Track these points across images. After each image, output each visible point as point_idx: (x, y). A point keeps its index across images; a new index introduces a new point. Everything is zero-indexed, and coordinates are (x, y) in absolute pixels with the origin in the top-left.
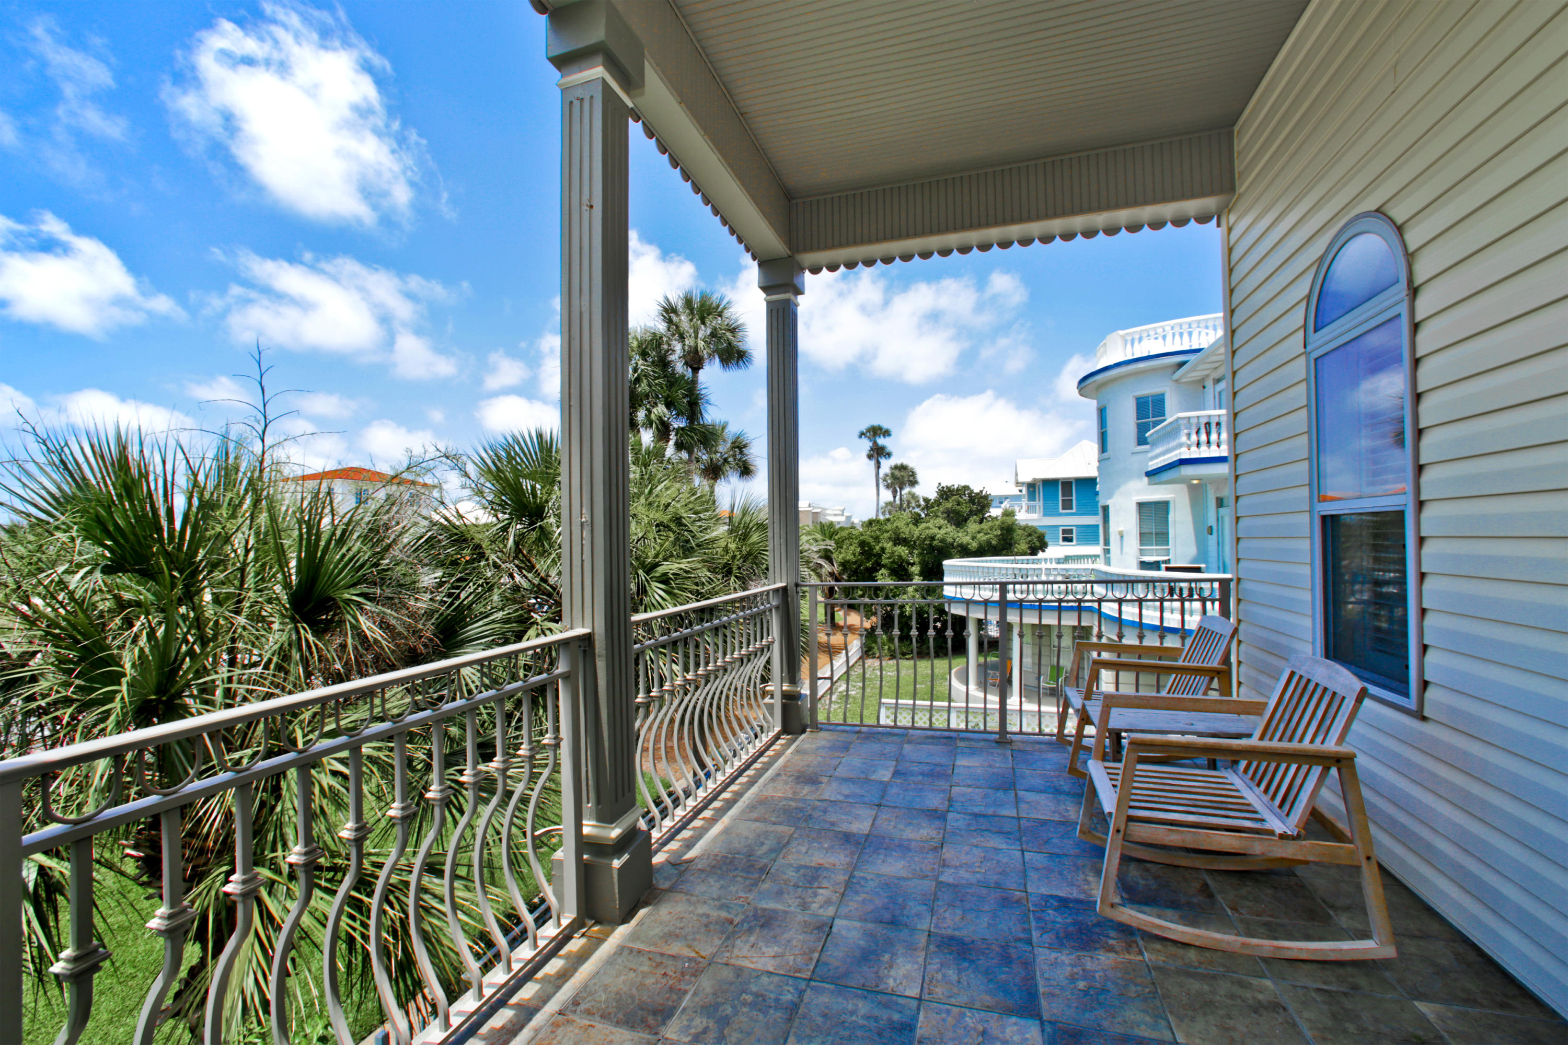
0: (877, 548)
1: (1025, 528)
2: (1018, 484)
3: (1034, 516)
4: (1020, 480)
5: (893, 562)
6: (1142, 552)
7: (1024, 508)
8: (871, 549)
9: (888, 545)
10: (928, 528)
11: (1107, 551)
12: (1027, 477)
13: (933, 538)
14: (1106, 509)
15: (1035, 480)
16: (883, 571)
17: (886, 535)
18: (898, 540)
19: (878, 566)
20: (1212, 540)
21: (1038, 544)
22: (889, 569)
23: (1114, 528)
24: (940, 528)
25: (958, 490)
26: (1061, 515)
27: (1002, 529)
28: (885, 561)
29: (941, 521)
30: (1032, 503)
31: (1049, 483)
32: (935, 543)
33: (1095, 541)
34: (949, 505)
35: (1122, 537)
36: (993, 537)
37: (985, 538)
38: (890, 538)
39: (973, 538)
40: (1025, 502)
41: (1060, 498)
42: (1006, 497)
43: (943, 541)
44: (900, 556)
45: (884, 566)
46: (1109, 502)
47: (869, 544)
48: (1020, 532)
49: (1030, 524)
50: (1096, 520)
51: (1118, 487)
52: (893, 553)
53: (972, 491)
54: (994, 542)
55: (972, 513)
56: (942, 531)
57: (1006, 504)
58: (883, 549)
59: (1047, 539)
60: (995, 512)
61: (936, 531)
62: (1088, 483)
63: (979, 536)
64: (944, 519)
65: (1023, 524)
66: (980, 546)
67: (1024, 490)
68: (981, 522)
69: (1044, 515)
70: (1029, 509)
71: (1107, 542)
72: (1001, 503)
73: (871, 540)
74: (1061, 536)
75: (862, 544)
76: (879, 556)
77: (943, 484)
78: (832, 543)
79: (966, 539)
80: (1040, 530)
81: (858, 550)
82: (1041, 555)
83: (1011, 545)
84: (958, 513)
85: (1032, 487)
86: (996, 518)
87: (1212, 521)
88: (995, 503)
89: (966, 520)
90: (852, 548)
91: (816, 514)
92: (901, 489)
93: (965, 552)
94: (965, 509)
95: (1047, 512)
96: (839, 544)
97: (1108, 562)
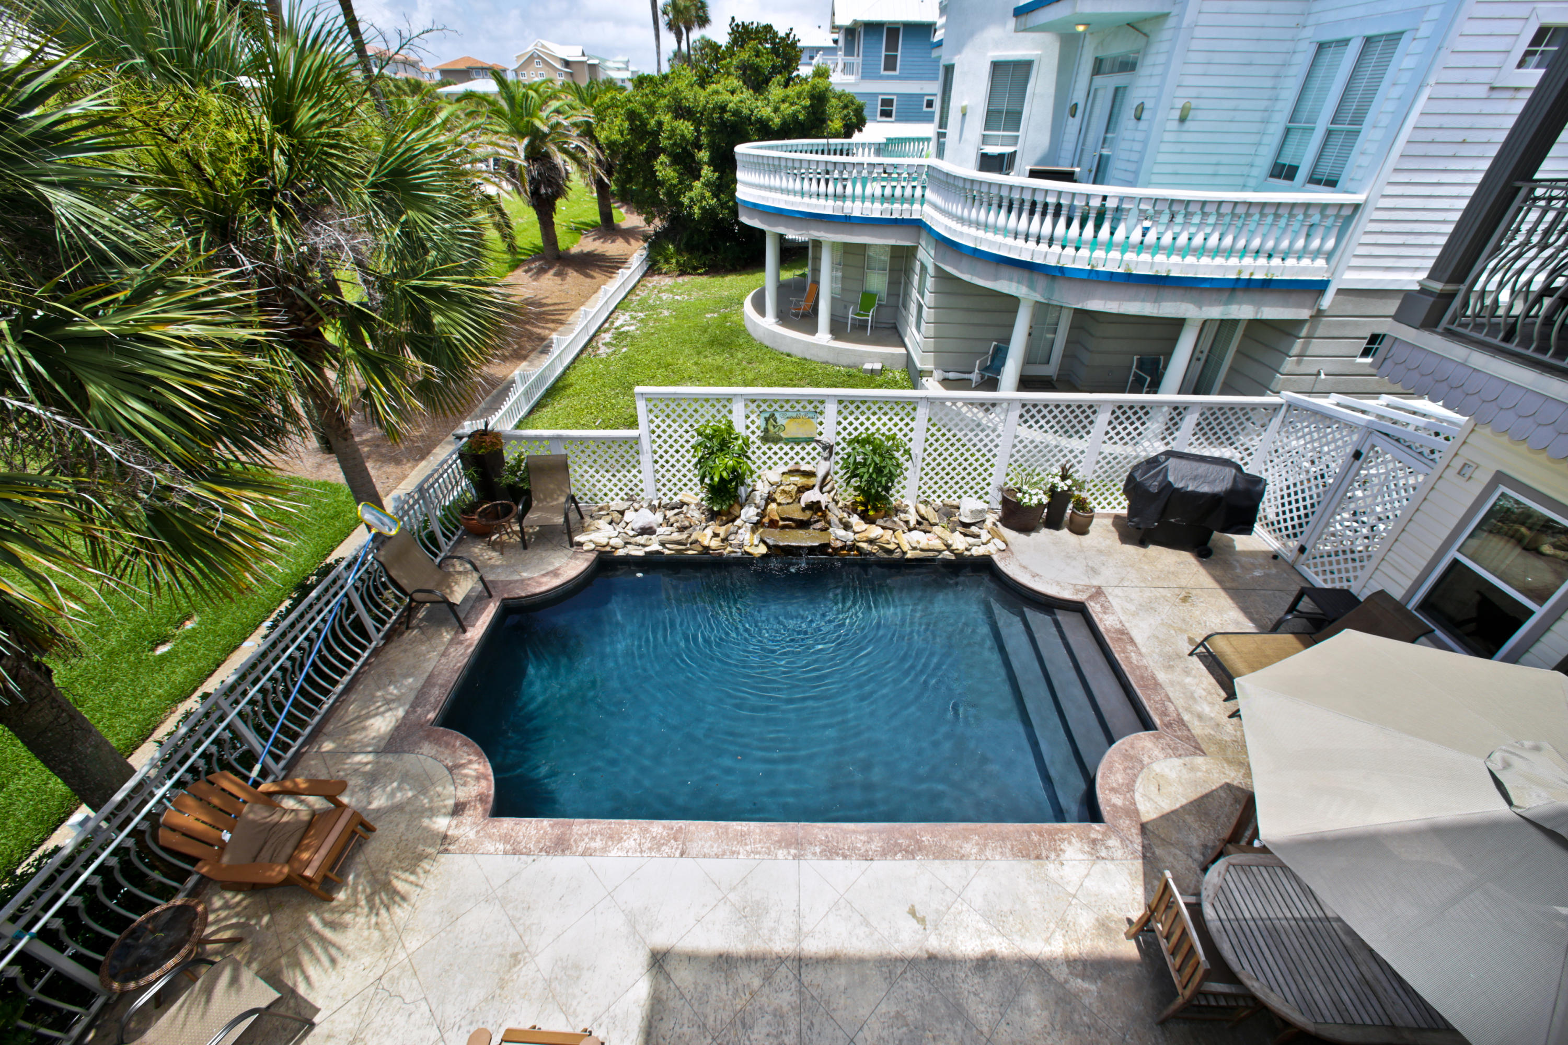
0: (653, 122)
1: (839, 97)
2: (835, 28)
3: (851, 79)
4: (838, 22)
5: (675, 144)
6: (985, 140)
7: (840, 66)
8: (644, 124)
9: (667, 118)
10: (717, 92)
11: (941, 135)
12: (844, 19)
13: (723, 108)
14: (949, 70)
15: (855, 22)
16: (662, 158)
17: (663, 102)
18: (681, 111)
19: (654, 151)
20: (1073, 125)
21: (854, 120)
22: (669, 155)
23: (956, 103)
24: (733, 92)
25: (757, 31)
26: (882, 78)
27: (812, 97)
28: (664, 143)
29: (735, 82)
30: (850, 59)
31: (873, 28)
32: (727, 116)
33: (928, 118)
34: (744, 55)
35: (964, 115)
36: (798, 108)
37: (790, 111)
38: (668, 107)
39: (776, 110)
40: (840, 57)
41: (883, 53)
42: (818, 49)
43: (737, 113)
44: (683, 136)
45: (663, 150)
46: (957, 60)
47: (640, 115)
48: (834, 102)
49: (848, 90)
50: (933, 88)
51: (972, 34)
52: (673, 131)
53: (776, 33)
54: (801, 117)
55: (775, 70)
56: (736, 98)
57: (818, 59)
58: (660, 124)
59: (866, 113)
60: (804, 71)
61: (727, 96)
62: (922, 30)
63: (783, 107)
64: (738, 78)
65: (838, 89)
66: (784, 123)
67: (840, 37)
68: (786, 85)
69: (863, 78)
70: (847, 68)
71: (943, 124)
72: (812, 58)
73: (643, 110)
74: (879, 108)
75: (632, 116)
76: (656, 134)
77: (738, 21)
78: (589, 112)
79: (767, 112)
80: (859, 100)
81: (626, 124)
82: (857, 137)
83: (824, 121)
84: (756, 69)
85: (851, 32)
86: (806, 79)
87: (1079, 96)
88: (804, 58)
89: (767, 81)
90: (618, 122)
91: (593, 67)
92: (688, 30)
93: (765, 132)
94: (766, 63)
95: (868, 74)
96: (600, 114)
97: (940, 153)
